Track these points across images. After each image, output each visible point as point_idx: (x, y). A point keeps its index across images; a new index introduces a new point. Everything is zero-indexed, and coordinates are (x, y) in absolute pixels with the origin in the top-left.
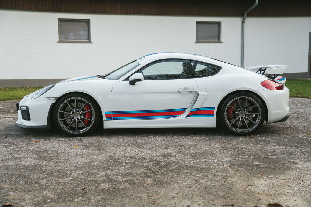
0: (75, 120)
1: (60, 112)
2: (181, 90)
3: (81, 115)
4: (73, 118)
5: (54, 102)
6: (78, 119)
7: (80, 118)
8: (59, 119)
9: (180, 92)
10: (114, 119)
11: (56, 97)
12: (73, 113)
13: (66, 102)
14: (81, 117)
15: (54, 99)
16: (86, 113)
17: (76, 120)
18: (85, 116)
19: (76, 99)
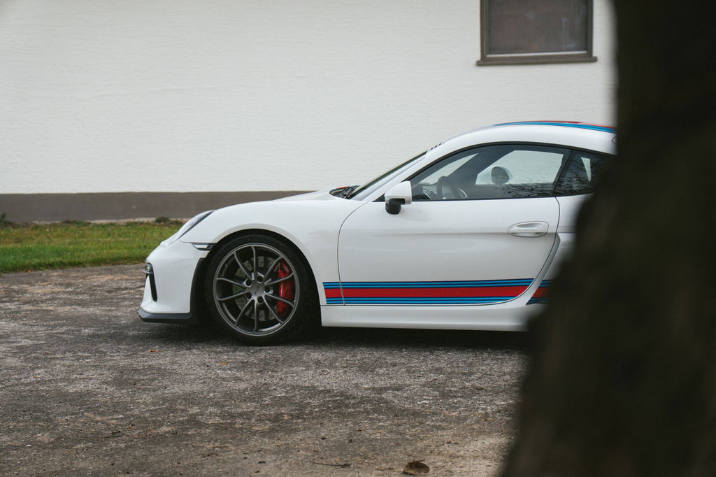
0: (253, 301)
1: (218, 281)
2: (515, 229)
3: (267, 289)
4: (249, 295)
5: (204, 254)
6: (260, 299)
7: (266, 296)
8: (217, 298)
9: (514, 235)
10: (347, 303)
11: (210, 242)
12: (248, 283)
13: (233, 255)
14: (267, 294)
15: (205, 246)
16: (280, 283)
17: (256, 302)
18: (277, 293)
19: (255, 247)
